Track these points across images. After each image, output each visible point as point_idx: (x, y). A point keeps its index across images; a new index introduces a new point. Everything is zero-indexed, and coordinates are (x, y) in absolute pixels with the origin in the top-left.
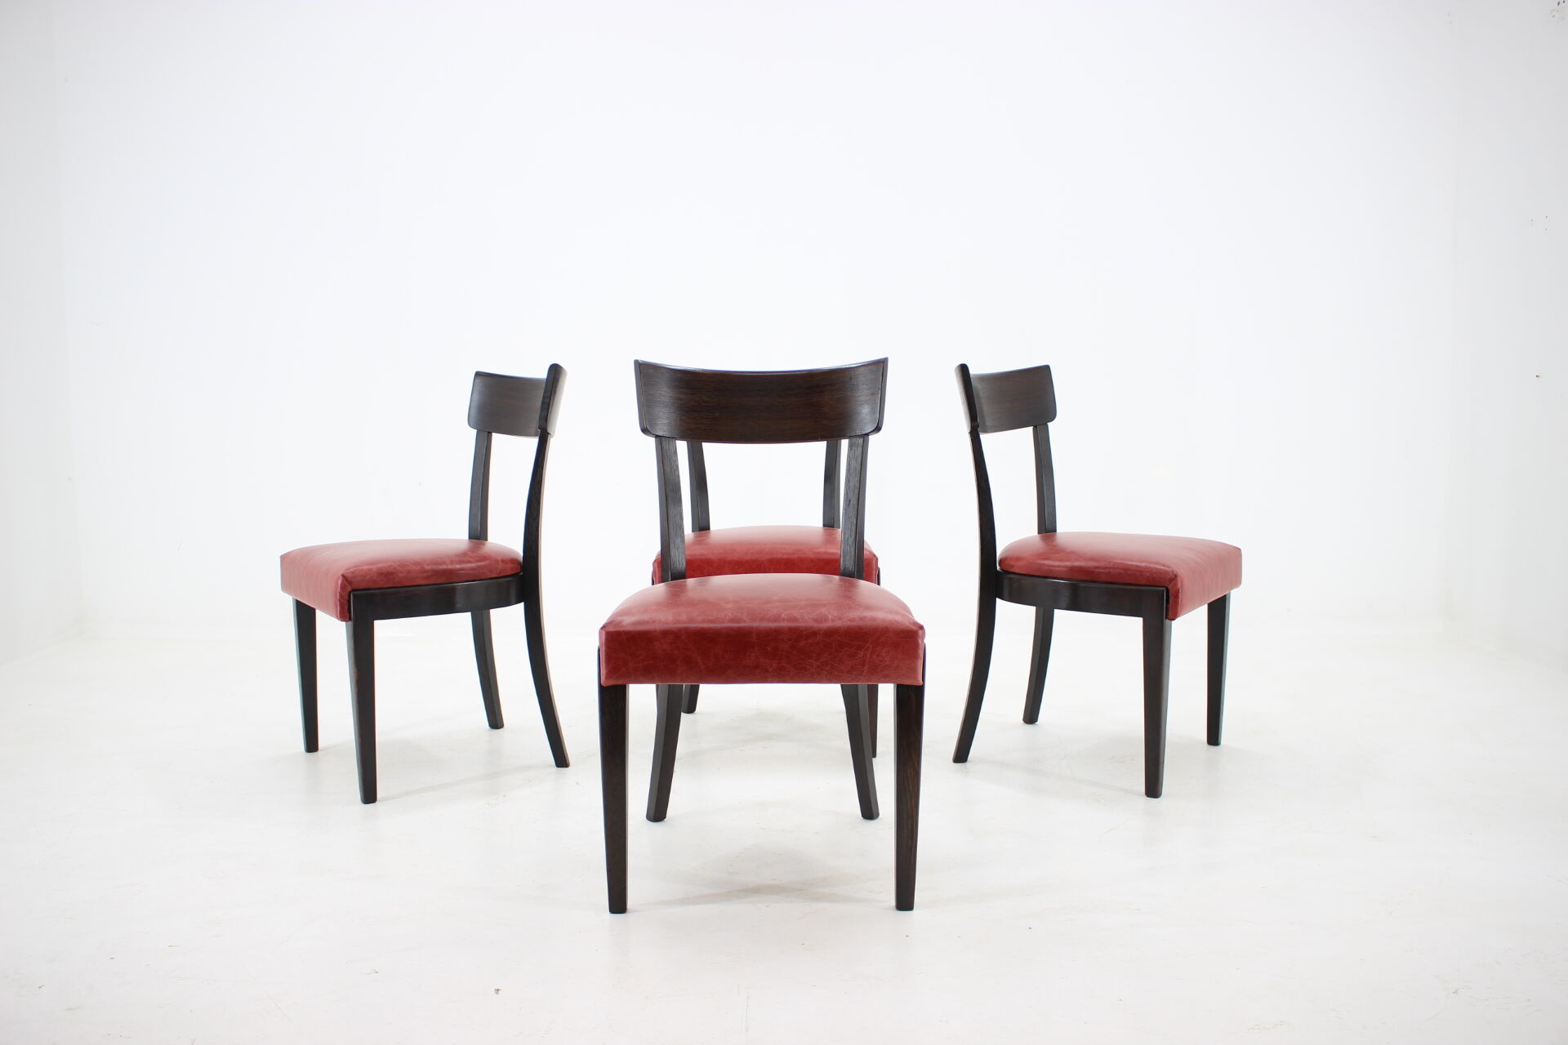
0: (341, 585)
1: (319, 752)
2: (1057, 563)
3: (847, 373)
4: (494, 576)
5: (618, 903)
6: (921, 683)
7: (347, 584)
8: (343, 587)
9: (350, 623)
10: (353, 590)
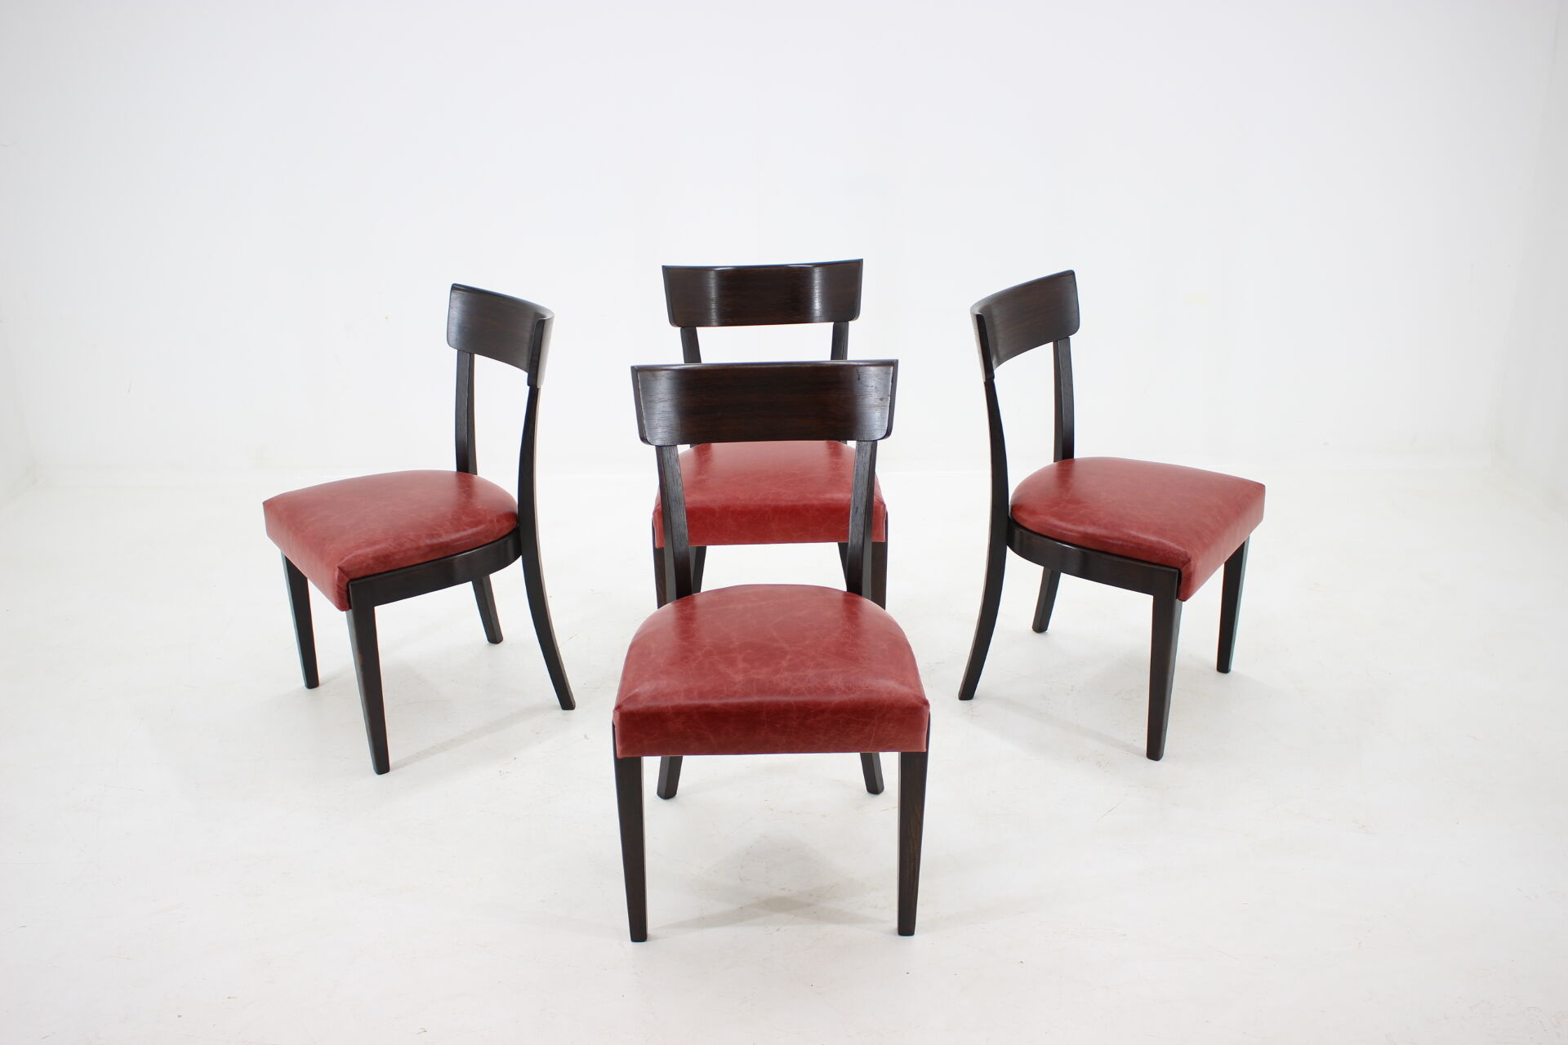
0: (338, 577)
1: (320, 689)
2: (1070, 526)
3: (855, 369)
4: (491, 541)
5: (639, 932)
6: (925, 750)
7: (345, 577)
8: (340, 579)
9: (350, 611)
10: (351, 580)
